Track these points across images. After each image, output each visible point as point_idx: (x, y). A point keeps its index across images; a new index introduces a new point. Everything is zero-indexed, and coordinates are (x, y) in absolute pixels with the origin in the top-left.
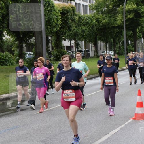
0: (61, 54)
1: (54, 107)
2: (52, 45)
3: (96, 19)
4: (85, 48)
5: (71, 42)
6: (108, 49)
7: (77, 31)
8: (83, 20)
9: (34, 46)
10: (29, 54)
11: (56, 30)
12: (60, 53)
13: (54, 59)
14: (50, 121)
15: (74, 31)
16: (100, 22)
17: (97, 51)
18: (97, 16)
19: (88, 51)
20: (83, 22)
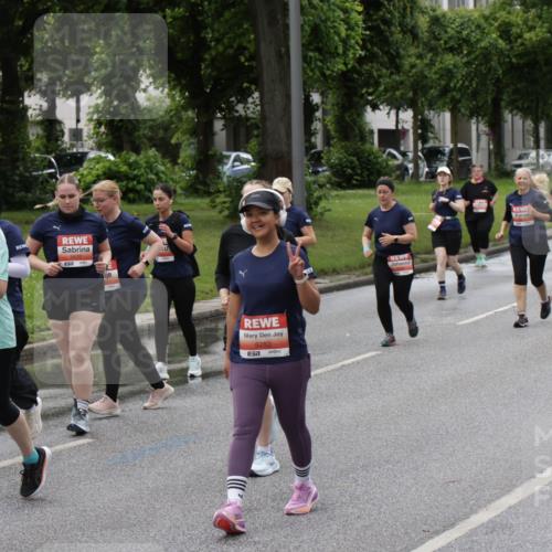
0: (358, 160)
1: (330, 368)
2: (325, 126)
3: (500, 25)
4: (455, 139)
5: (397, 116)
6: (542, 143)
7: (422, 72)
8: (449, 30)
9: (258, 128)
10: (235, 160)
11: (344, 68)
12: (354, 159)
13: (334, 179)
14: (315, 419)
15: (414, 71)
16: (516, 39)
17: (498, 153)
18: (502, 15)
19: (466, 152)
20: (450, 38)
